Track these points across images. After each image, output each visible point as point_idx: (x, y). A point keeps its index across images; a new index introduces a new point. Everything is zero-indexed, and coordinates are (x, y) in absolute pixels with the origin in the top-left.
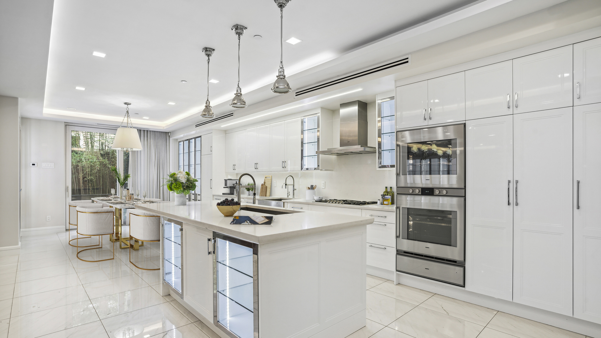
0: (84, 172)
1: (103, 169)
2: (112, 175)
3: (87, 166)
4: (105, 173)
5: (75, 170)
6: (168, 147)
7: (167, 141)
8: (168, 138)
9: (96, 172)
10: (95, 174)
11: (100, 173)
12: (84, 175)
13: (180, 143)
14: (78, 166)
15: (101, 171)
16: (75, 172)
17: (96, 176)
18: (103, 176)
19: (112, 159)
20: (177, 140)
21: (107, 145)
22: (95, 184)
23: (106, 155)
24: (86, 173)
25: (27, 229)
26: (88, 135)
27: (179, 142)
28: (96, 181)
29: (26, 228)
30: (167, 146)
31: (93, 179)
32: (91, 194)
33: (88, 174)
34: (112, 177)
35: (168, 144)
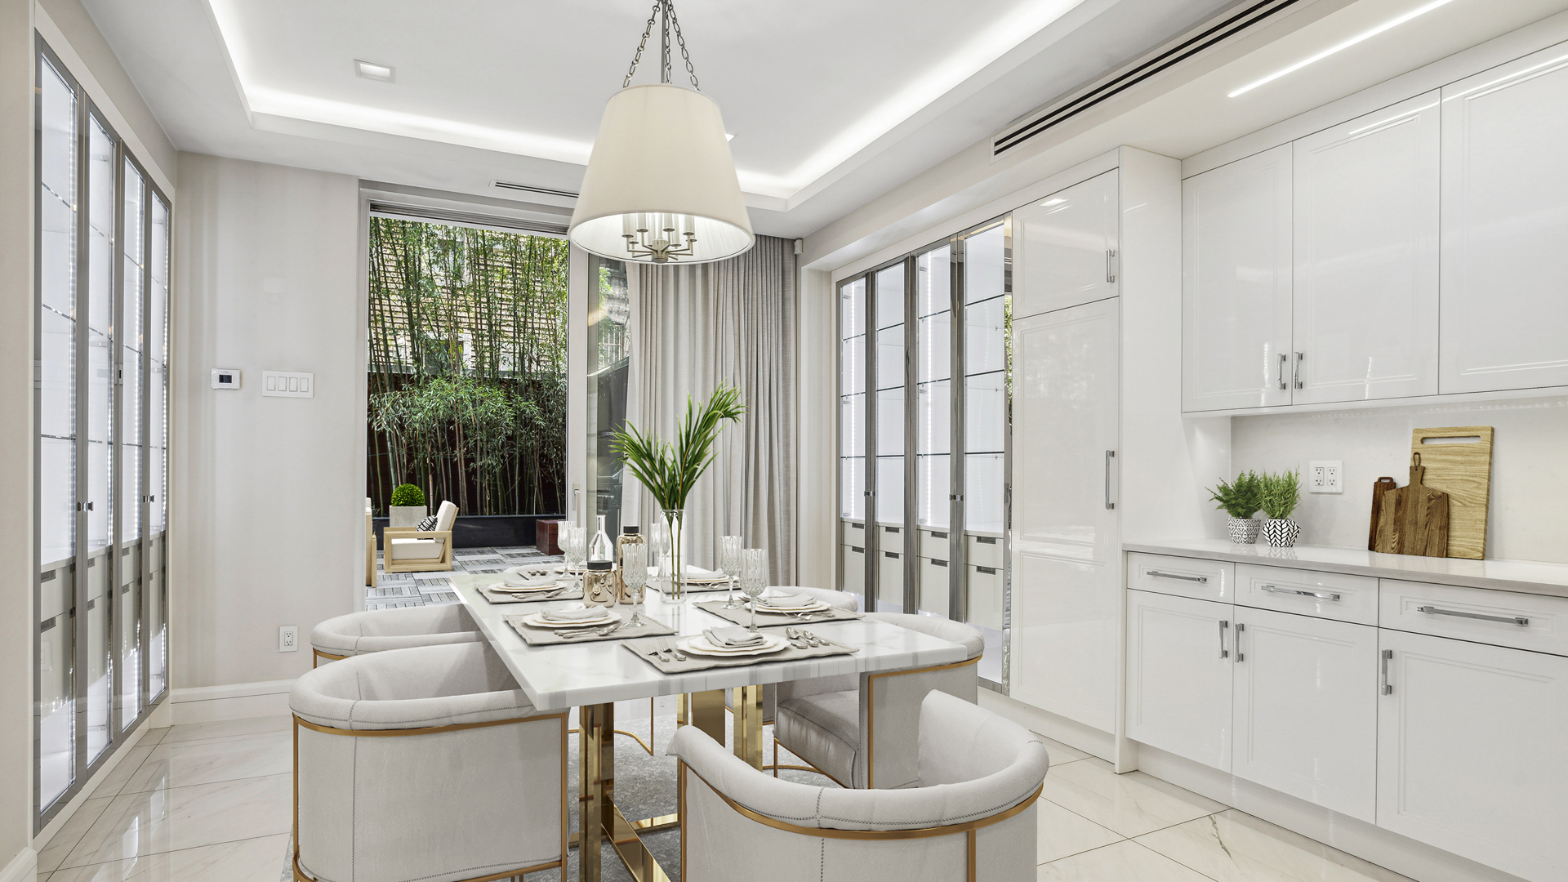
0: (469, 442)
1: (521, 435)
2: (546, 456)
3: (477, 422)
4: (527, 447)
5: (443, 437)
6: (793, 306)
7: (787, 280)
8: (789, 264)
9: (503, 443)
10: (499, 451)
11: (515, 447)
12: (467, 452)
13: (845, 289)
14: (451, 422)
15: (516, 442)
16: (444, 444)
17: (503, 457)
18: (521, 456)
19: (548, 400)
20: (829, 274)
21: (536, 357)
22: (498, 482)
23: (531, 389)
24: (476, 445)
25: (198, 691)
26: (481, 324)
27: (841, 283)
28: (504, 470)
29: (192, 683)
30: (787, 303)
31: (493, 467)
32: (487, 516)
33: (481, 449)
34: (547, 460)
35: (791, 294)
